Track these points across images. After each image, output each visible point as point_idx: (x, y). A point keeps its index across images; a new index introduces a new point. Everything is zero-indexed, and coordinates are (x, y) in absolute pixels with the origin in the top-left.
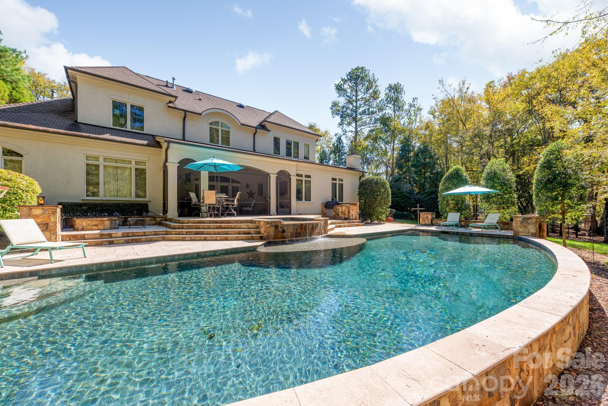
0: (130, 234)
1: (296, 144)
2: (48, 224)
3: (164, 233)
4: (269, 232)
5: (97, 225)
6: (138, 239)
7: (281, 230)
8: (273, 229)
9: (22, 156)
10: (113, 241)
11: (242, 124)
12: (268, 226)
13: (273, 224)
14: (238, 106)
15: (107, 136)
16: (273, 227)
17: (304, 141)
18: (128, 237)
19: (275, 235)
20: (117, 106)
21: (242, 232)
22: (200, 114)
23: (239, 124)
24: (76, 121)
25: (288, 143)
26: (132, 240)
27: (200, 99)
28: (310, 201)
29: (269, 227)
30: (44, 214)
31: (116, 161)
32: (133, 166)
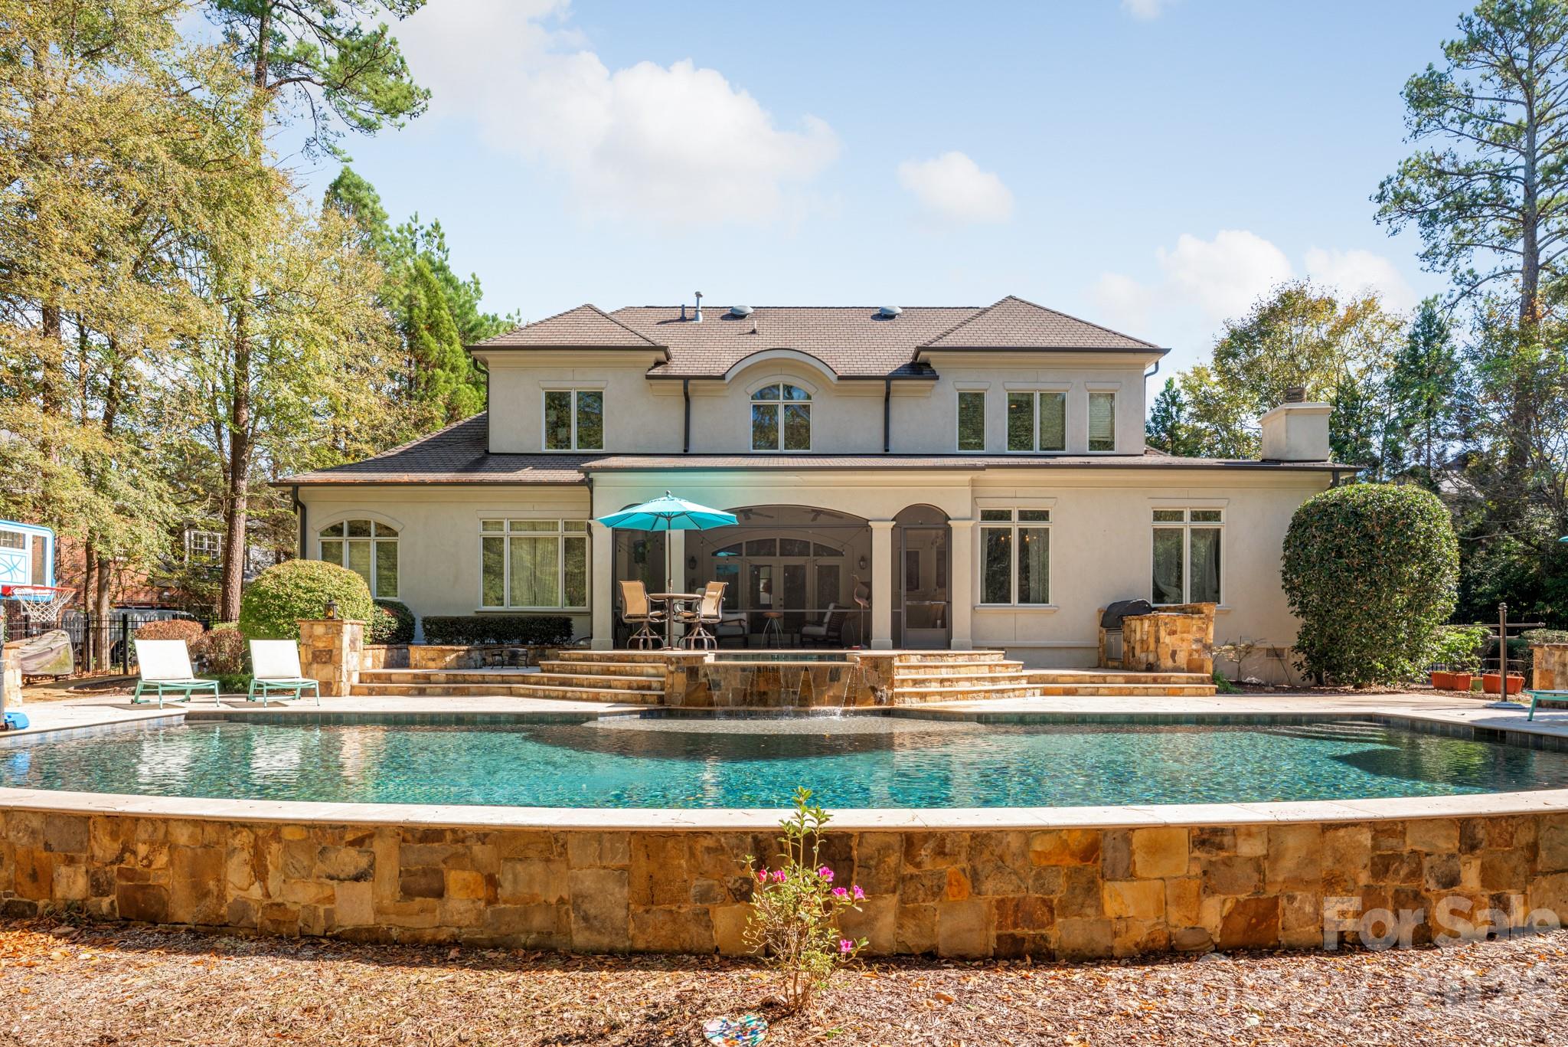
0: (459, 678)
1: (1057, 404)
2: (331, 651)
3: (520, 679)
4: (672, 686)
5: (434, 660)
6: (464, 688)
7: (704, 680)
8: (681, 679)
9: (396, 534)
10: (425, 689)
11: (840, 378)
12: (671, 668)
13: (683, 664)
14: (874, 317)
15: (527, 474)
16: (683, 672)
17: (1090, 386)
18: (455, 683)
19: (688, 695)
20: (556, 402)
21: (635, 685)
22: (723, 377)
23: (833, 378)
24: (487, 452)
25: (1020, 406)
26: (455, 689)
27: (754, 332)
28: (1045, 601)
29: (672, 673)
30: (327, 634)
31: (533, 526)
32: (561, 533)
